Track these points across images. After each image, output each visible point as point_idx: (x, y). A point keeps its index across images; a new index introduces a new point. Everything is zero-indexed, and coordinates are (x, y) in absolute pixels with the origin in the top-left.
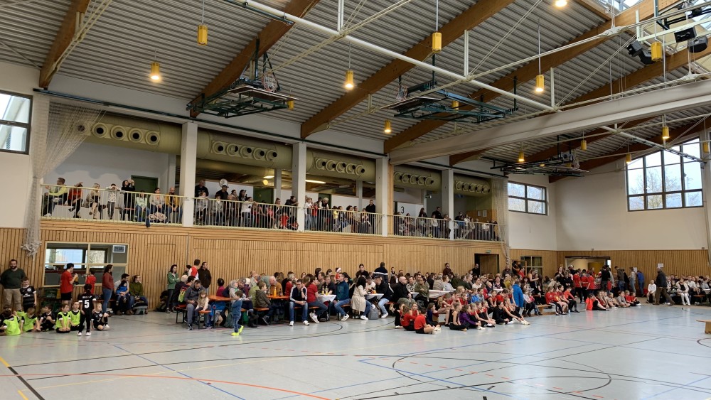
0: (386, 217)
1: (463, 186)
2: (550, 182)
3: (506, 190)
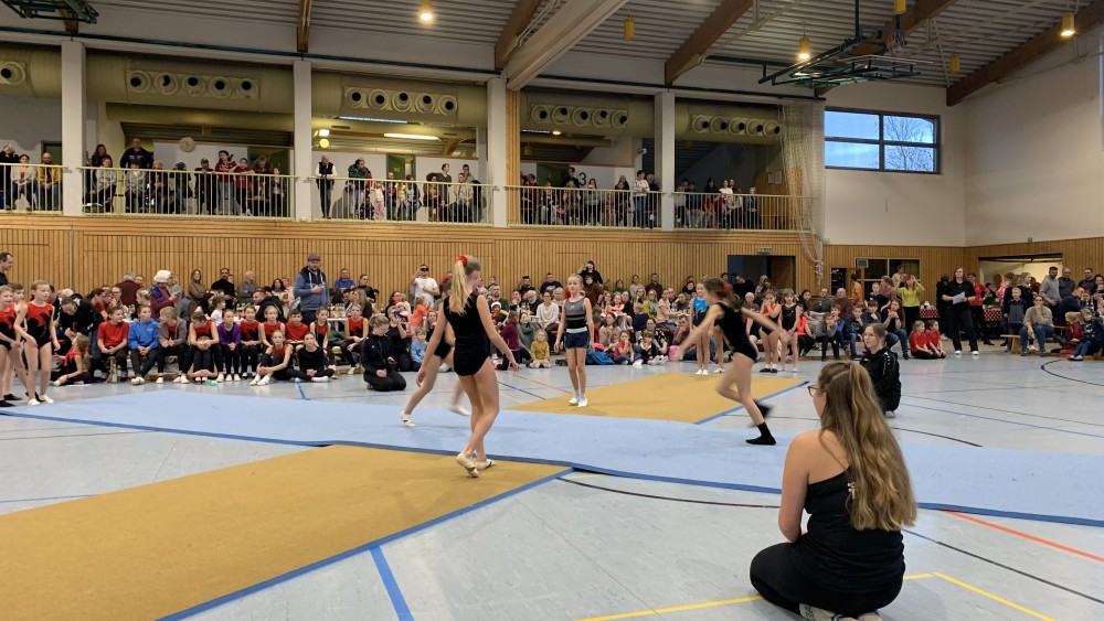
0: (503, 192)
1: (706, 125)
2: (950, 103)
3: (821, 126)
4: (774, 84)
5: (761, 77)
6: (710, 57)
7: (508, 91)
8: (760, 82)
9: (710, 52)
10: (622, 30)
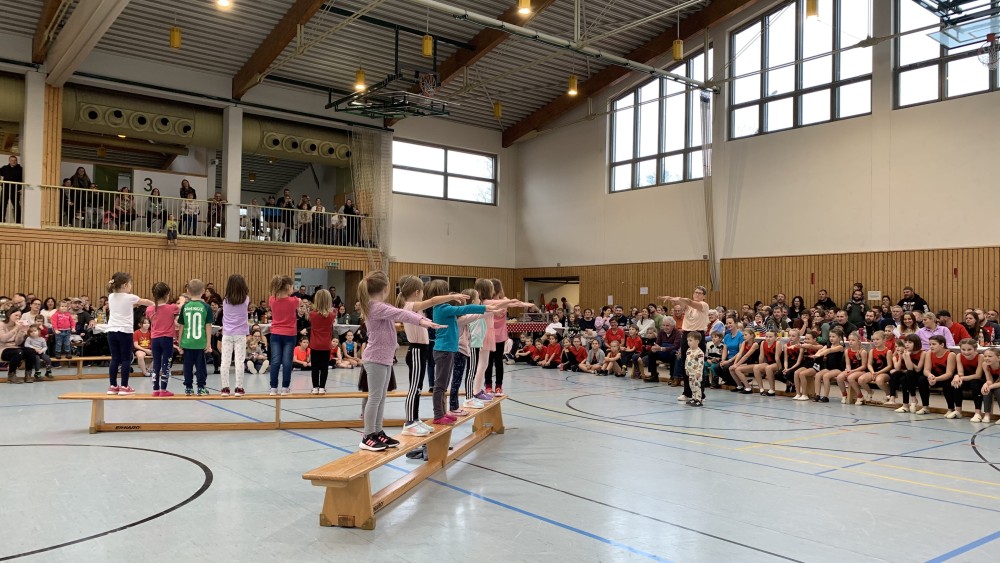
2: (505, 145)
3: (389, 155)
4: (337, 110)
5: (327, 102)
6: (268, 77)
7: (48, 86)
8: (327, 107)
9: (268, 72)
10: (168, 38)
